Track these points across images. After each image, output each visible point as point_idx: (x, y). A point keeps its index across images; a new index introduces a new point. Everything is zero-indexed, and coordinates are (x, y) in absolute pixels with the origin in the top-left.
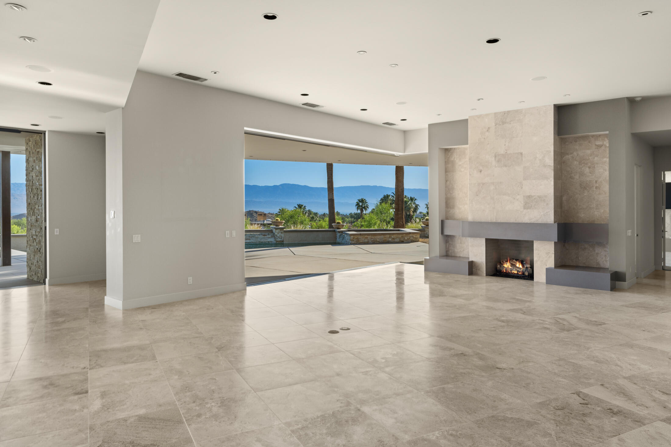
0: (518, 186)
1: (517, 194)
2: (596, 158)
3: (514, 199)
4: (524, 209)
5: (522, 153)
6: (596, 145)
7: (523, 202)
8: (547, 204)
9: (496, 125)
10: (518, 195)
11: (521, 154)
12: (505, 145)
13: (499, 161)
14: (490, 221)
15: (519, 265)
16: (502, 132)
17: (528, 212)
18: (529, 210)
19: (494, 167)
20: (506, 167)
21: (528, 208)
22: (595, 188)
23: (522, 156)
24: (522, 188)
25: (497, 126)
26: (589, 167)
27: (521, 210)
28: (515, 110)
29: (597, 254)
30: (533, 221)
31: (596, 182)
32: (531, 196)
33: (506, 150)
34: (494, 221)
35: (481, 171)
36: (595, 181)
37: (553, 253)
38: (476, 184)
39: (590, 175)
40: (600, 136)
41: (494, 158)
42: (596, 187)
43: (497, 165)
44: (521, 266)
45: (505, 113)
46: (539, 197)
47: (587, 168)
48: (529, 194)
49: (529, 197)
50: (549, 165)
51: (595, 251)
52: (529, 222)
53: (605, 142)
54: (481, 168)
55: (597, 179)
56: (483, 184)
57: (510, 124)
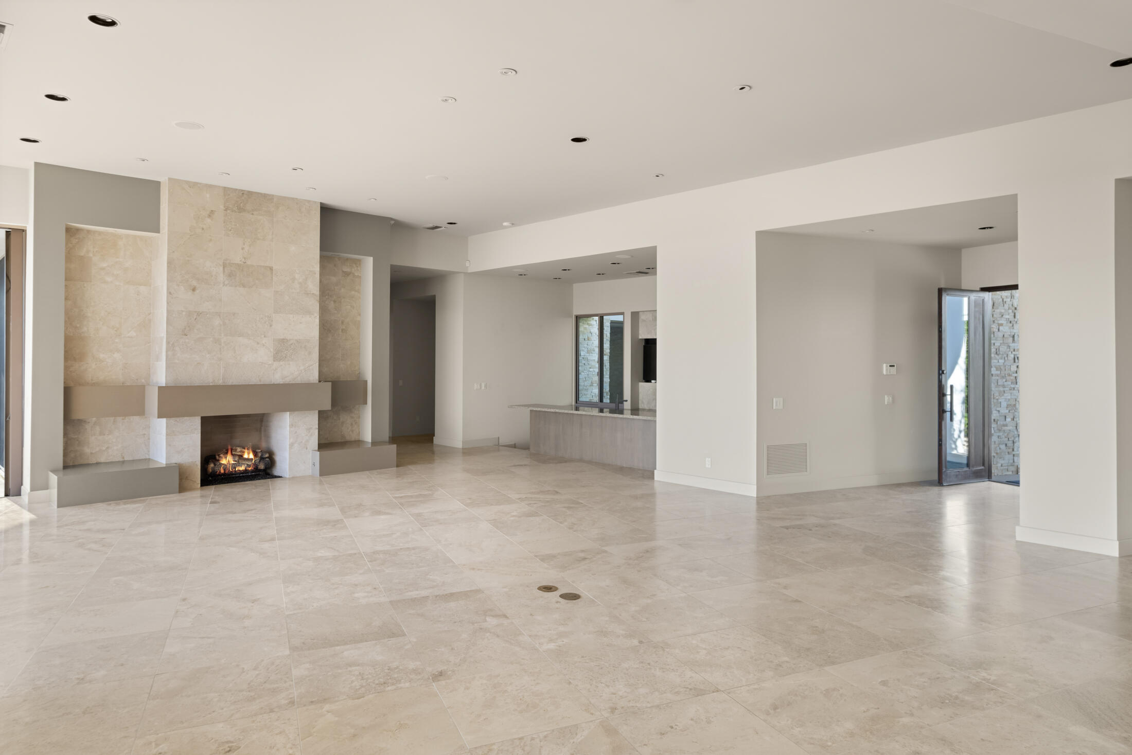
0: (265, 323)
1: (263, 336)
2: (343, 290)
3: (258, 343)
4: (274, 361)
5: (272, 267)
6: (343, 272)
7: (272, 350)
8: (310, 353)
9: (226, 210)
10: (265, 337)
11: (271, 269)
12: (243, 249)
13: (231, 275)
14: (211, 384)
15: (249, 454)
16: (238, 225)
17: (281, 365)
18: (281, 363)
19: (221, 286)
20: (244, 286)
21: (280, 360)
22: (340, 331)
23: (272, 273)
24: (271, 326)
25: (228, 211)
26: (335, 302)
27: (270, 363)
28: (261, 194)
29: (343, 423)
30: (288, 380)
31: (342, 322)
32: (285, 341)
33: (245, 258)
34: (220, 382)
35: (194, 290)
36: (340, 322)
37: (316, 428)
38: (184, 313)
39: (336, 312)
40: (347, 259)
41: (221, 268)
42: (342, 330)
43: (226, 282)
44: (251, 456)
45: (242, 192)
46: (298, 341)
47: (332, 302)
48: (282, 337)
49: (283, 341)
50: (313, 294)
51: (339, 419)
52: (282, 383)
53: (353, 269)
54: (194, 283)
55: (343, 319)
56: (199, 314)
57: (253, 214)
